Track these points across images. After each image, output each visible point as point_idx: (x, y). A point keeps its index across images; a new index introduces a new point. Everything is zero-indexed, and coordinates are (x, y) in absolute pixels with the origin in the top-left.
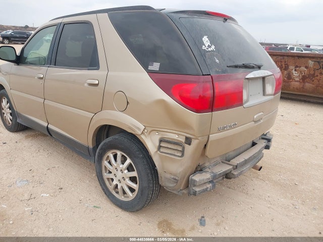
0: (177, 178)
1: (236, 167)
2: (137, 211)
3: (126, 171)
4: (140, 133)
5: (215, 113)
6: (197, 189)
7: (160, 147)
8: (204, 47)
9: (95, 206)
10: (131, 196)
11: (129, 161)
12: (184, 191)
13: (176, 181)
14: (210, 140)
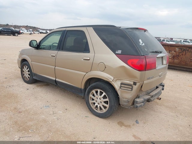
0: (129, 100)
1: (152, 97)
2: (108, 117)
3: (102, 99)
4: (111, 80)
5: (146, 72)
6: (138, 105)
7: (121, 87)
8: (140, 44)
9: (86, 117)
10: (104, 111)
11: (104, 94)
12: (131, 107)
13: (128, 102)
14: (144, 83)
